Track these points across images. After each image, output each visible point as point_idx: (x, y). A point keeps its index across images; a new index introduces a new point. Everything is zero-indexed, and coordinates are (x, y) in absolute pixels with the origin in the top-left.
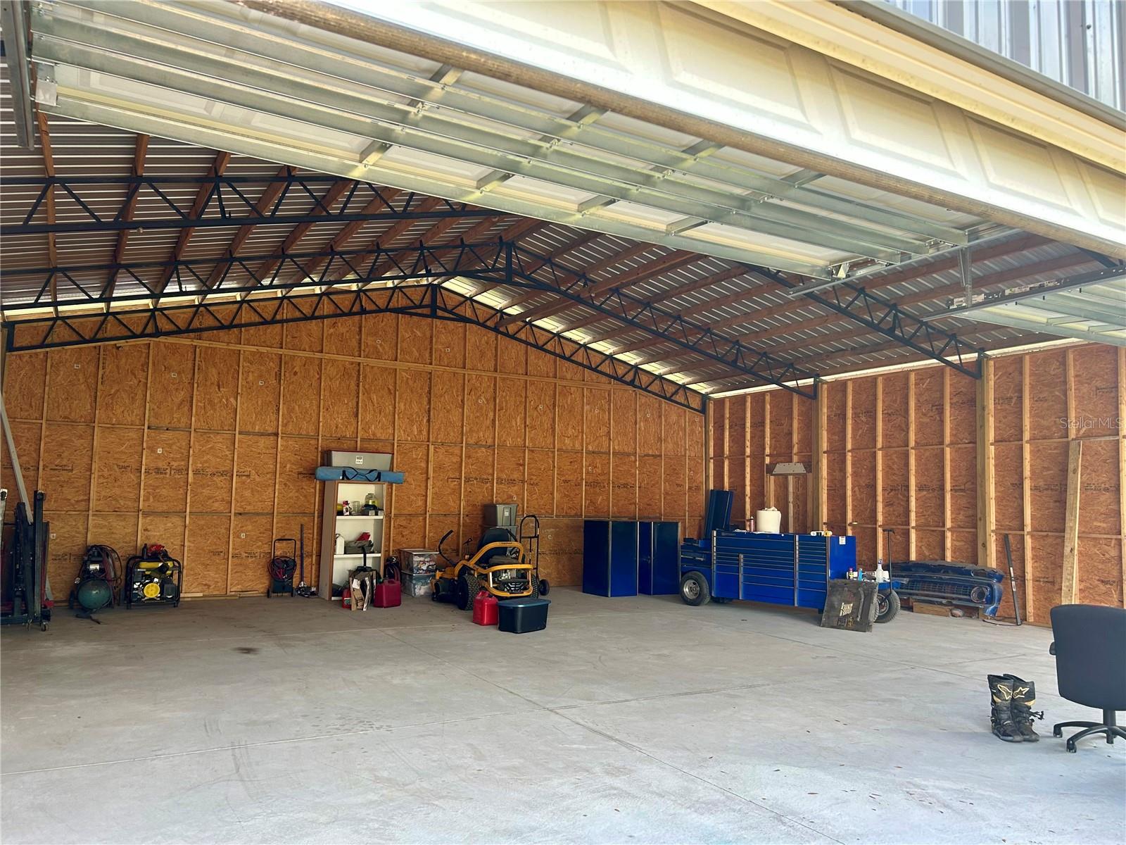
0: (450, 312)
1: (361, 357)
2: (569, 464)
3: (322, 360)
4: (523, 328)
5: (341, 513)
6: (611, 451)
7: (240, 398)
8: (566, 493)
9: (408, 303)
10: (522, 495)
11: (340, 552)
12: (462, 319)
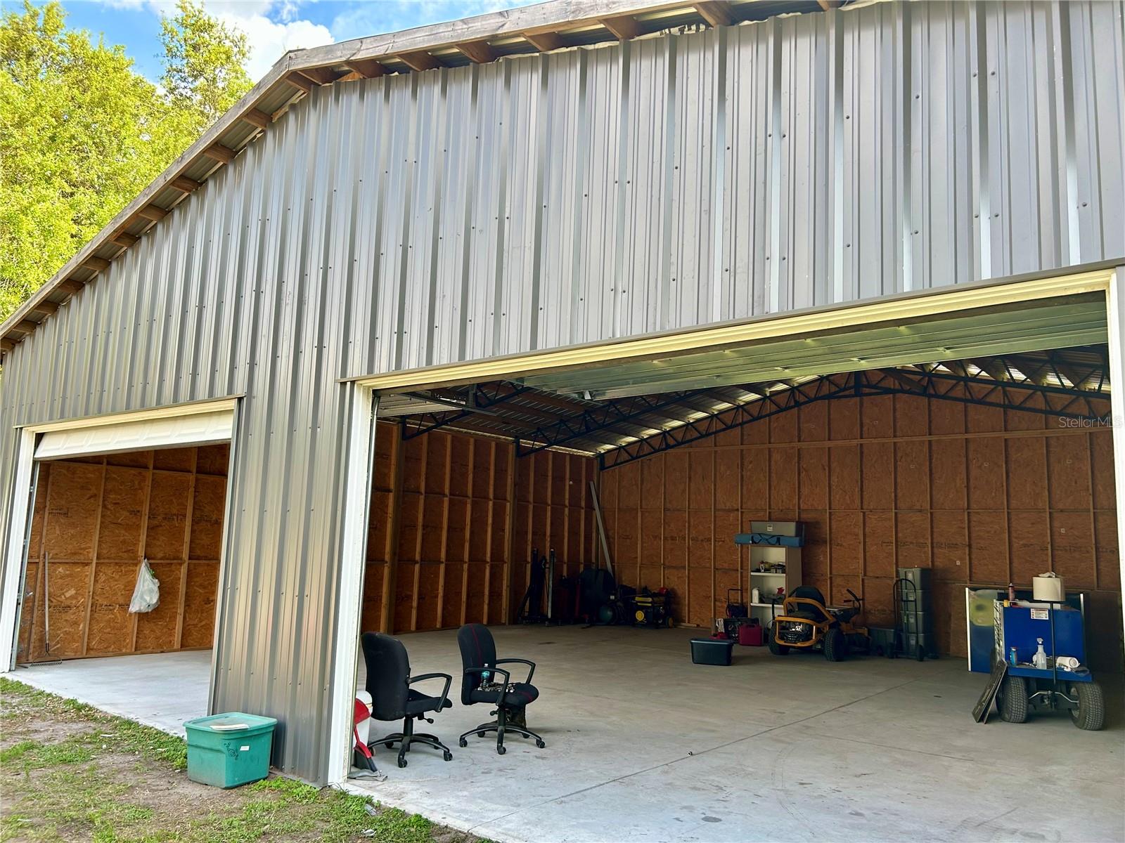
0: (876, 387)
1: (799, 441)
2: (1030, 526)
3: (769, 449)
4: (955, 386)
5: (758, 571)
6: (1092, 508)
7: (715, 485)
8: (1028, 559)
9: (834, 389)
10: (965, 559)
11: (755, 601)
12: (887, 391)
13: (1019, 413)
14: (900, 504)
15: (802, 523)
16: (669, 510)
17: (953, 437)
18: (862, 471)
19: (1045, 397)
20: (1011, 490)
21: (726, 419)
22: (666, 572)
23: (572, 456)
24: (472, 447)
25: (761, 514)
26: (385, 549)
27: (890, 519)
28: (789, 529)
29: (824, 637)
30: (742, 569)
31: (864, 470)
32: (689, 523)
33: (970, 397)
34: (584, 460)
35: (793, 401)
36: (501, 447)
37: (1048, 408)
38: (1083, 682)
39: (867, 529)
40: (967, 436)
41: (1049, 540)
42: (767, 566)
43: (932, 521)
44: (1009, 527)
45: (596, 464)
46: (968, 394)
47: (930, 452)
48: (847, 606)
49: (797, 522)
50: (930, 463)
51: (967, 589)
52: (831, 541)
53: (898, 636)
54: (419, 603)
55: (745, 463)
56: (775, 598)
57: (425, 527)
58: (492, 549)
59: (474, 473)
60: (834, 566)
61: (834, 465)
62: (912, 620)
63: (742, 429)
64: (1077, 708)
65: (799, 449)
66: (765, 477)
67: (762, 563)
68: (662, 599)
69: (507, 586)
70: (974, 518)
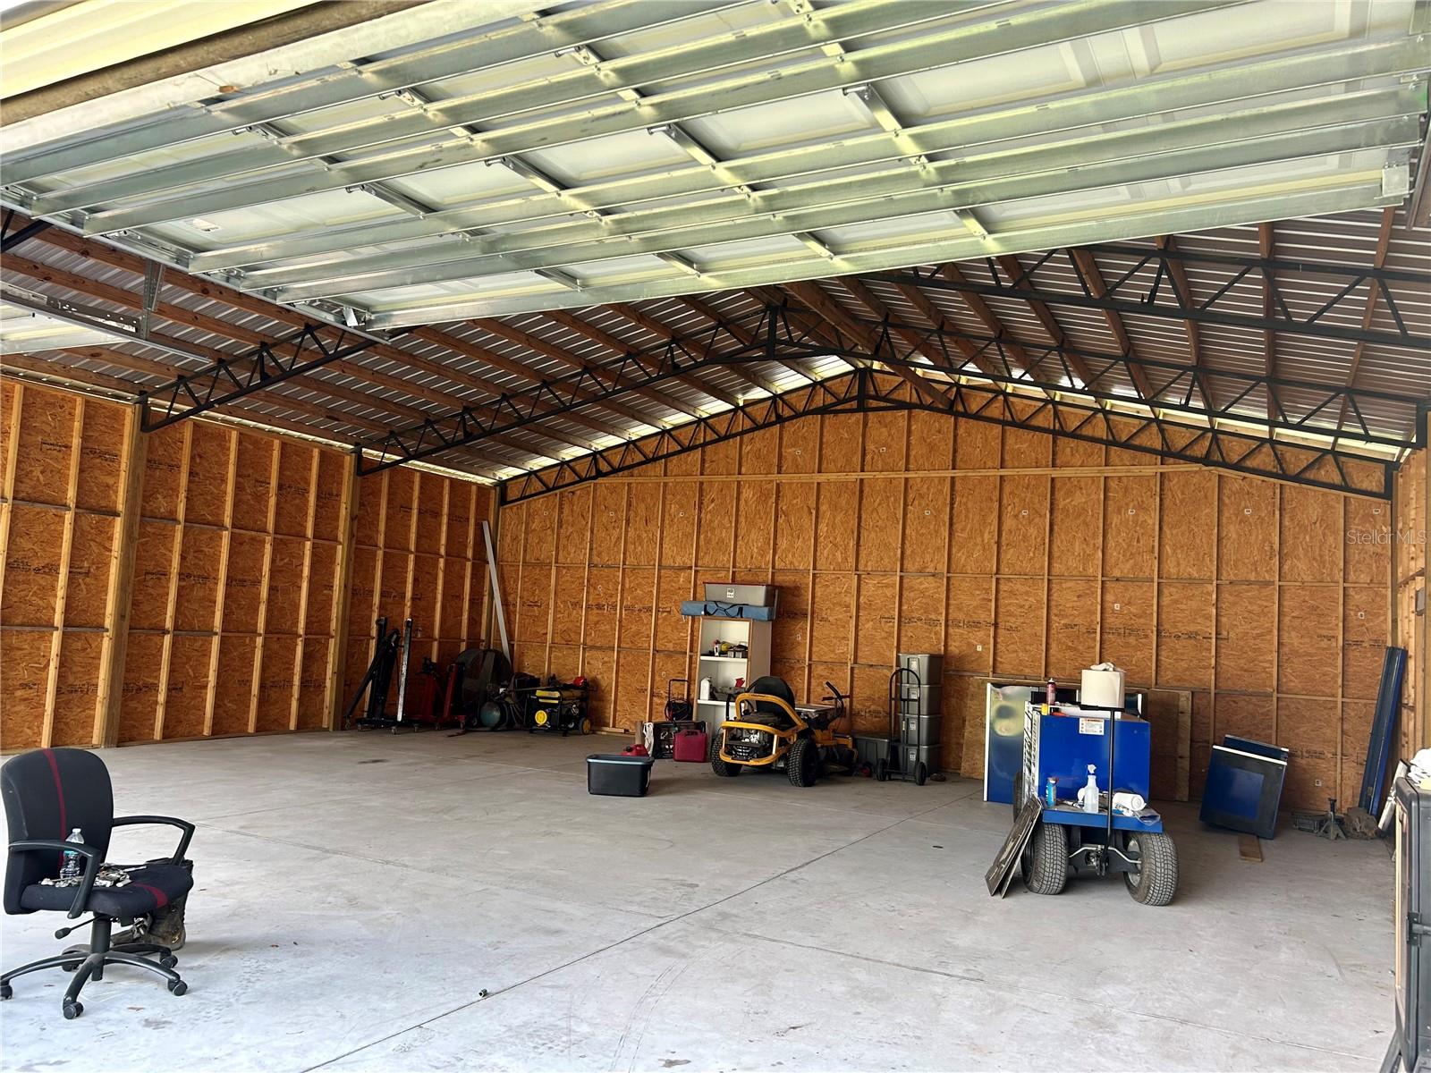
0: (885, 399)
1: (779, 473)
2: (1076, 599)
3: (739, 482)
4: (991, 401)
5: (712, 654)
6: (1156, 577)
7: (662, 532)
8: (1070, 644)
9: (830, 400)
10: (988, 644)
11: (704, 697)
12: (901, 405)
13: (1073, 443)
14: (908, 565)
15: (776, 587)
16: (596, 566)
17: (984, 473)
18: (860, 518)
19: (1107, 420)
20: (1055, 548)
21: (681, 438)
22: (587, 654)
23: (454, 482)
24: (276, 454)
25: (722, 574)
26: (105, 608)
27: (893, 586)
28: (757, 596)
29: (789, 751)
30: (691, 651)
31: (864, 516)
32: (623, 585)
33: (1010, 419)
34: (474, 488)
35: (774, 415)
36: (329, 460)
37: (1111, 438)
38: (1149, 833)
39: (862, 598)
40: (1003, 472)
41: (1099, 620)
42: (724, 648)
43: (948, 590)
44: (1048, 600)
45: (494, 498)
46: (1007, 414)
47: (952, 495)
48: (828, 705)
49: (767, 586)
50: (952, 509)
51: (989, 685)
52: (813, 613)
53: (893, 750)
54: (169, 696)
55: (705, 502)
56: (732, 692)
57: (182, 576)
58: (308, 617)
59: (279, 495)
60: (814, 649)
61: (823, 508)
62: (913, 727)
63: (703, 452)
64: (1137, 871)
65: (778, 484)
66: (731, 522)
67: (718, 642)
68: (577, 693)
69: (334, 673)
70: (1003, 587)
